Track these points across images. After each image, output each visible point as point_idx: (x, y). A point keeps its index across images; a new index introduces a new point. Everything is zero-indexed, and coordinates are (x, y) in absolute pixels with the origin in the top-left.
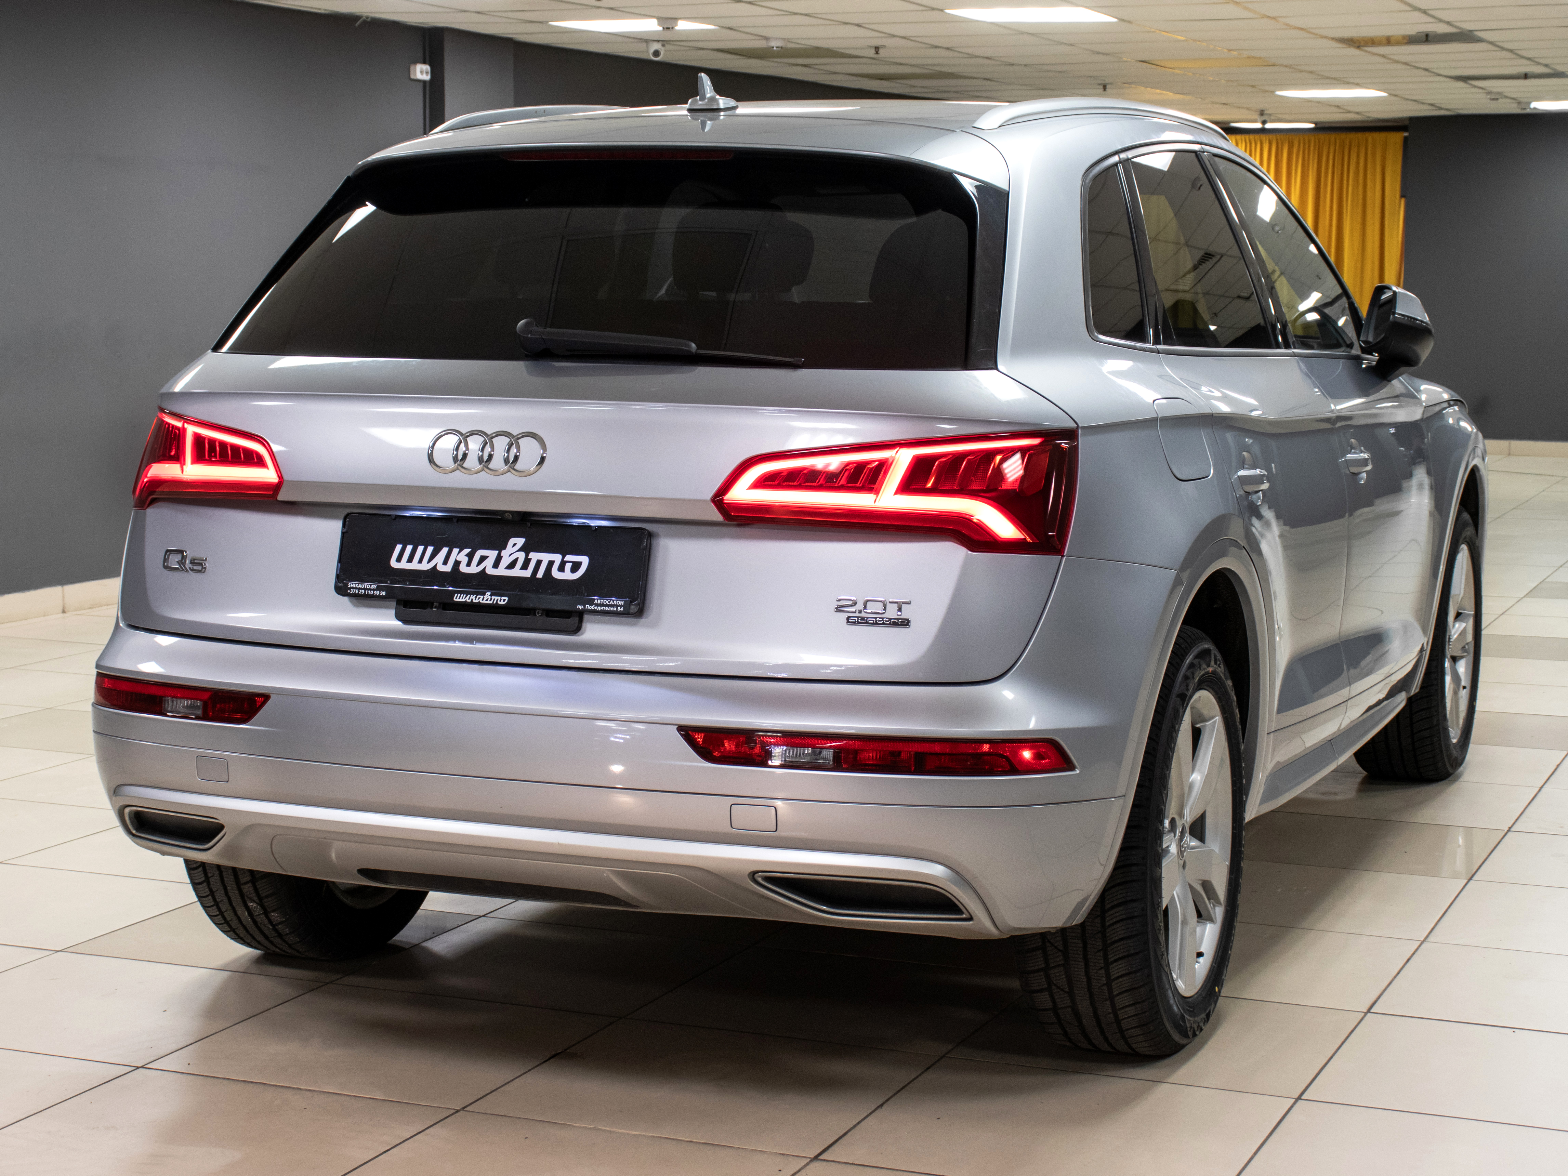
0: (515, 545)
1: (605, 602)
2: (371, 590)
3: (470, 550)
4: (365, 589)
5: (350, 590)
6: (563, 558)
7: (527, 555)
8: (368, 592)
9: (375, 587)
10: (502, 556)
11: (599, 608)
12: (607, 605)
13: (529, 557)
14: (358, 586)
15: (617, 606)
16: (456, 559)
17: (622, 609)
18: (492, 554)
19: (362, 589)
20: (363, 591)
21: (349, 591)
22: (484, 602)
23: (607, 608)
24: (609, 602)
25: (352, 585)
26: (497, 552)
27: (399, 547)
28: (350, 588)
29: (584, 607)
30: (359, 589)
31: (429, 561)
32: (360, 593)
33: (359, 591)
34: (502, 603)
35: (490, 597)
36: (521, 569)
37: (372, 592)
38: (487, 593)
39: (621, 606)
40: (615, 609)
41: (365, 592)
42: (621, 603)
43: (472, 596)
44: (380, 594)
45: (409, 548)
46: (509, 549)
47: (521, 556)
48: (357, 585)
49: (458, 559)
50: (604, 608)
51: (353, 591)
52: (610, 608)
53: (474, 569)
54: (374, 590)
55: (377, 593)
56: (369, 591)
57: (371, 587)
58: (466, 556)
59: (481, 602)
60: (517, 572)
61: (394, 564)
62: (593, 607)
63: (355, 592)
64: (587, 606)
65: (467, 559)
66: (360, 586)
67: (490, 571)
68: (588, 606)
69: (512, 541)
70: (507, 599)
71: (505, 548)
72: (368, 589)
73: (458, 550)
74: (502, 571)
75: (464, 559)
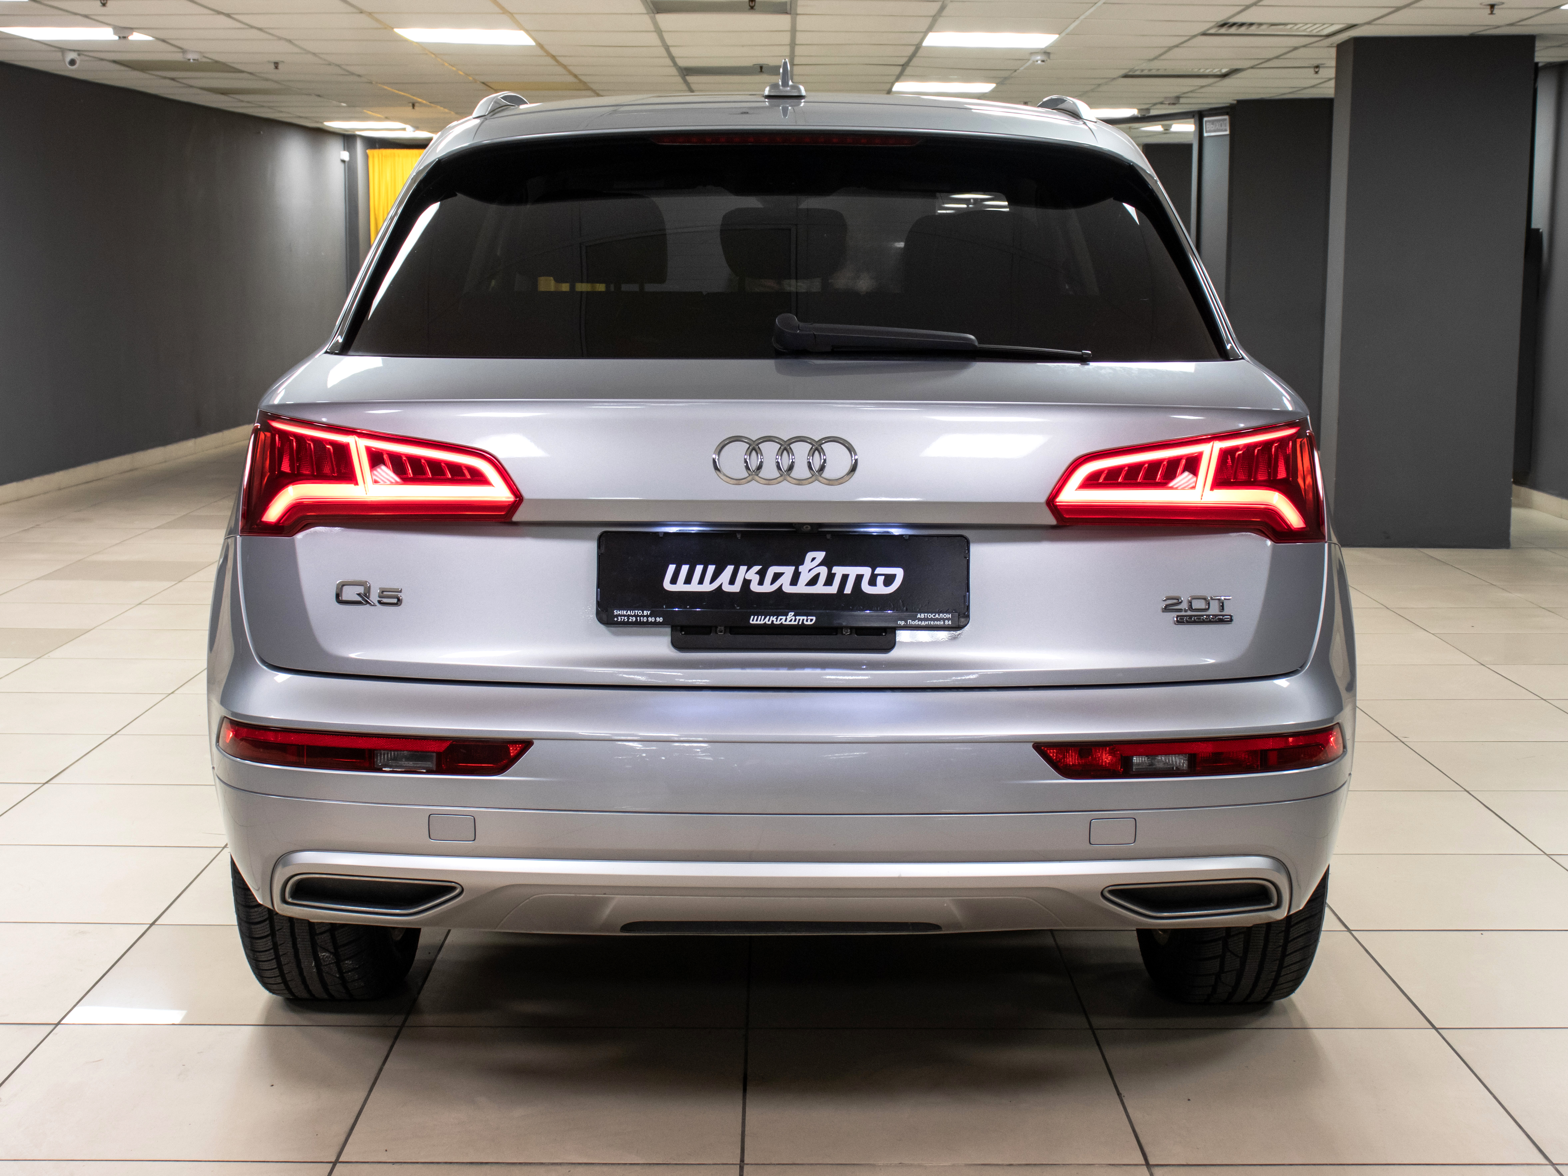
0: (814, 559)
1: (930, 616)
2: (644, 616)
3: (761, 567)
4: (636, 616)
5: (618, 618)
6: (873, 571)
7: (830, 570)
8: (640, 620)
9: (649, 613)
10: (801, 572)
11: (923, 623)
12: (932, 619)
13: (833, 572)
14: (627, 613)
15: (944, 620)
16: (745, 578)
17: (950, 623)
18: (789, 571)
19: (632, 616)
20: (634, 619)
21: (616, 619)
22: (788, 623)
23: (932, 623)
24: (934, 616)
25: (618, 612)
26: (794, 567)
27: (672, 568)
28: (617, 616)
29: (906, 622)
30: (628, 616)
31: (712, 581)
32: (630, 620)
33: (628, 619)
34: (809, 623)
35: (794, 618)
36: (825, 585)
37: (645, 619)
38: (790, 613)
39: (948, 619)
40: (942, 623)
41: (637, 619)
42: (948, 616)
43: (772, 617)
44: (656, 620)
45: (685, 569)
46: (808, 564)
47: (823, 571)
48: (625, 612)
49: (747, 578)
50: (930, 622)
51: (621, 619)
52: (936, 622)
53: (768, 588)
54: (647, 616)
55: (651, 619)
56: (642, 618)
57: (643, 613)
58: (756, 573)
59: (784, 623)
60: (820, 588)
61: (667, 585)
62: (916, 623)
63: (624, 619)
64: (909, 621)
65: (758, 577)
66: (629, 613)
67: (788, 589)
68: (911, 621)
69: (810, 555)
70: (814, 618)
71: (802, 564)
72: (640, 616)
73: (746, 567)
74: (801, 588)
75: (755, 579)
